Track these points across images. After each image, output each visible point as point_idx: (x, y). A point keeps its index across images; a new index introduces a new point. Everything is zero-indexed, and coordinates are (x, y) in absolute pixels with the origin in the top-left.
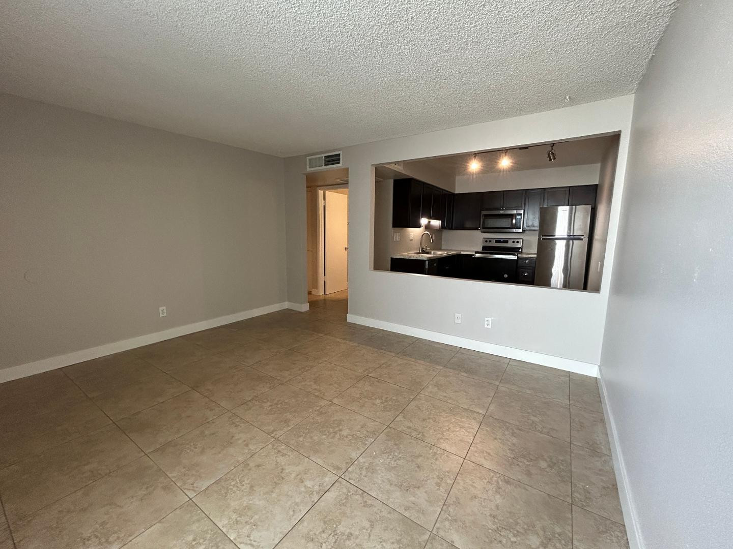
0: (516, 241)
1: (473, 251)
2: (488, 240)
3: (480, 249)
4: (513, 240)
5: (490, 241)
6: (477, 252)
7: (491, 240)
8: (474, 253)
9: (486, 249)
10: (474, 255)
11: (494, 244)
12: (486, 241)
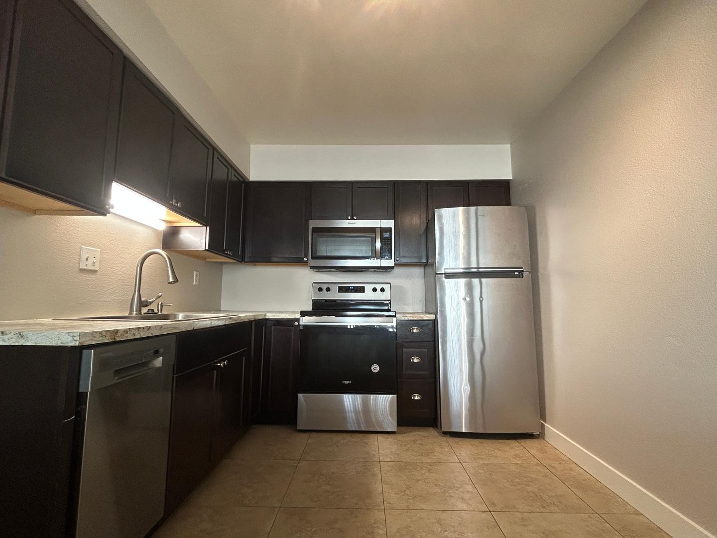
0: (379, 287)
1: (294, 312)
2: (324, 287)
3: (309, 308)
4: (373, 286)
5: (328, 289)
6: (303, 314)
7: (330, 286)
8: (298, 316)
9: (321, 308)
10: (298, 320)
11: (336, 295)
12: (320, 290)
